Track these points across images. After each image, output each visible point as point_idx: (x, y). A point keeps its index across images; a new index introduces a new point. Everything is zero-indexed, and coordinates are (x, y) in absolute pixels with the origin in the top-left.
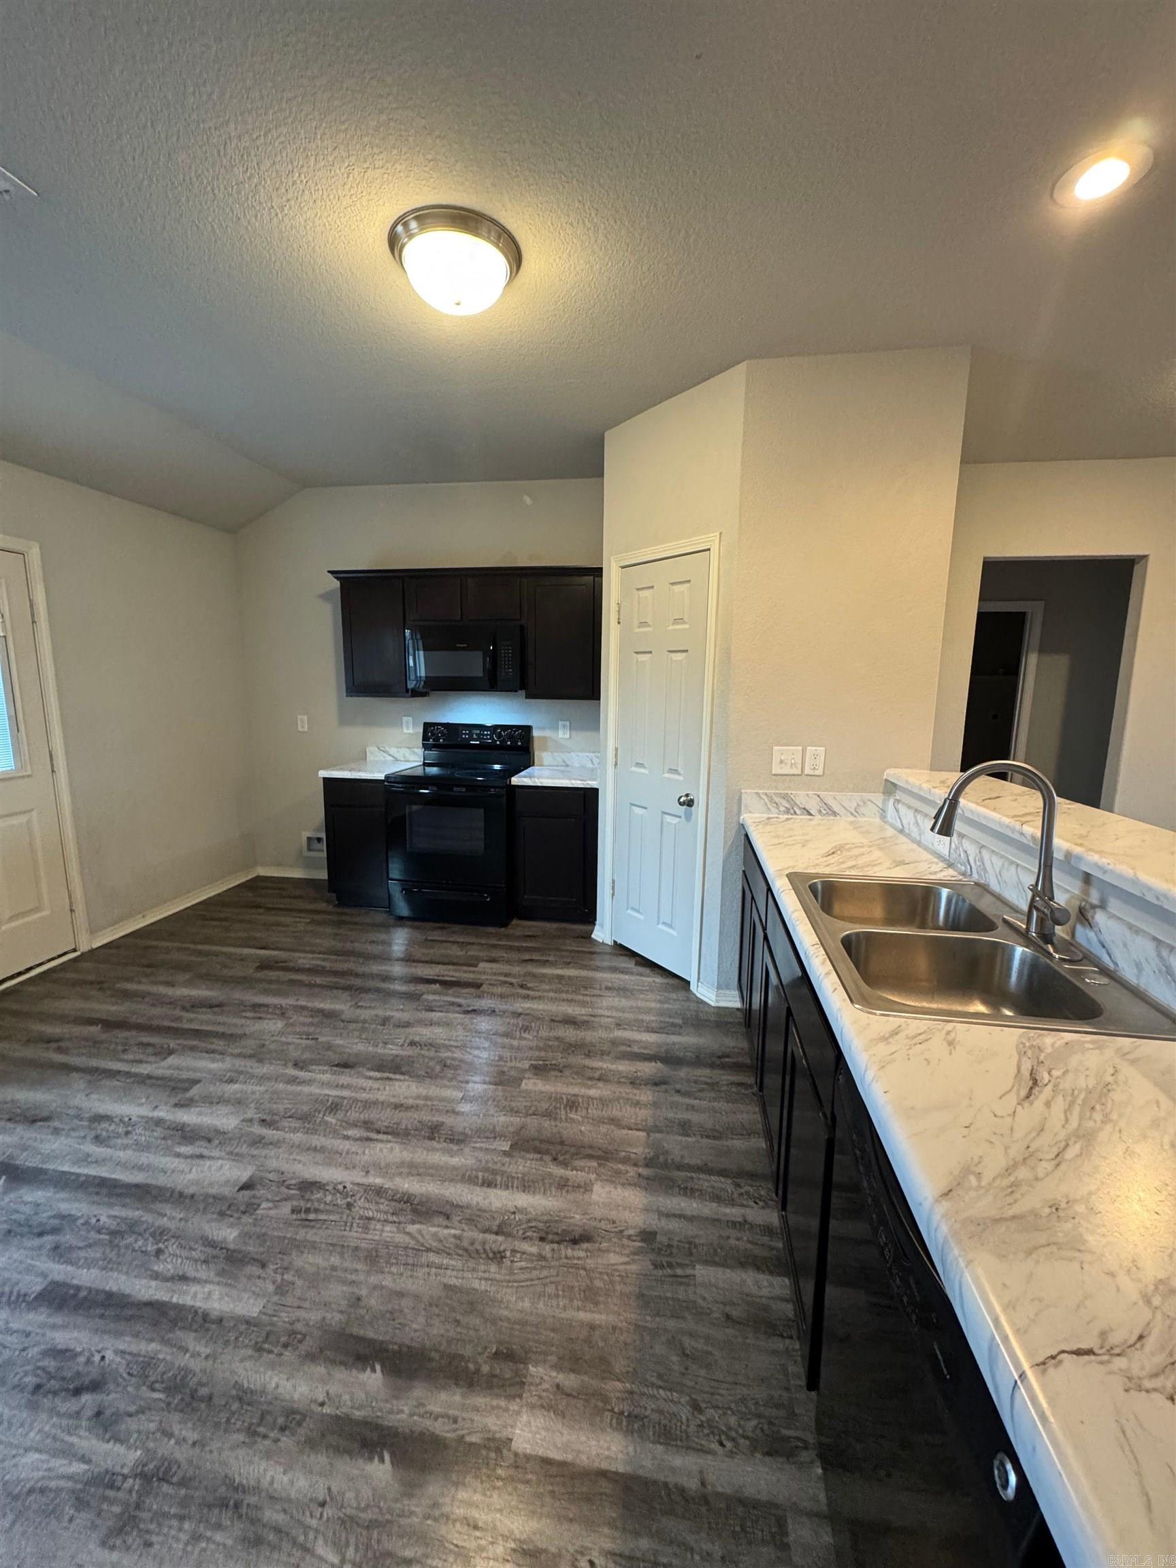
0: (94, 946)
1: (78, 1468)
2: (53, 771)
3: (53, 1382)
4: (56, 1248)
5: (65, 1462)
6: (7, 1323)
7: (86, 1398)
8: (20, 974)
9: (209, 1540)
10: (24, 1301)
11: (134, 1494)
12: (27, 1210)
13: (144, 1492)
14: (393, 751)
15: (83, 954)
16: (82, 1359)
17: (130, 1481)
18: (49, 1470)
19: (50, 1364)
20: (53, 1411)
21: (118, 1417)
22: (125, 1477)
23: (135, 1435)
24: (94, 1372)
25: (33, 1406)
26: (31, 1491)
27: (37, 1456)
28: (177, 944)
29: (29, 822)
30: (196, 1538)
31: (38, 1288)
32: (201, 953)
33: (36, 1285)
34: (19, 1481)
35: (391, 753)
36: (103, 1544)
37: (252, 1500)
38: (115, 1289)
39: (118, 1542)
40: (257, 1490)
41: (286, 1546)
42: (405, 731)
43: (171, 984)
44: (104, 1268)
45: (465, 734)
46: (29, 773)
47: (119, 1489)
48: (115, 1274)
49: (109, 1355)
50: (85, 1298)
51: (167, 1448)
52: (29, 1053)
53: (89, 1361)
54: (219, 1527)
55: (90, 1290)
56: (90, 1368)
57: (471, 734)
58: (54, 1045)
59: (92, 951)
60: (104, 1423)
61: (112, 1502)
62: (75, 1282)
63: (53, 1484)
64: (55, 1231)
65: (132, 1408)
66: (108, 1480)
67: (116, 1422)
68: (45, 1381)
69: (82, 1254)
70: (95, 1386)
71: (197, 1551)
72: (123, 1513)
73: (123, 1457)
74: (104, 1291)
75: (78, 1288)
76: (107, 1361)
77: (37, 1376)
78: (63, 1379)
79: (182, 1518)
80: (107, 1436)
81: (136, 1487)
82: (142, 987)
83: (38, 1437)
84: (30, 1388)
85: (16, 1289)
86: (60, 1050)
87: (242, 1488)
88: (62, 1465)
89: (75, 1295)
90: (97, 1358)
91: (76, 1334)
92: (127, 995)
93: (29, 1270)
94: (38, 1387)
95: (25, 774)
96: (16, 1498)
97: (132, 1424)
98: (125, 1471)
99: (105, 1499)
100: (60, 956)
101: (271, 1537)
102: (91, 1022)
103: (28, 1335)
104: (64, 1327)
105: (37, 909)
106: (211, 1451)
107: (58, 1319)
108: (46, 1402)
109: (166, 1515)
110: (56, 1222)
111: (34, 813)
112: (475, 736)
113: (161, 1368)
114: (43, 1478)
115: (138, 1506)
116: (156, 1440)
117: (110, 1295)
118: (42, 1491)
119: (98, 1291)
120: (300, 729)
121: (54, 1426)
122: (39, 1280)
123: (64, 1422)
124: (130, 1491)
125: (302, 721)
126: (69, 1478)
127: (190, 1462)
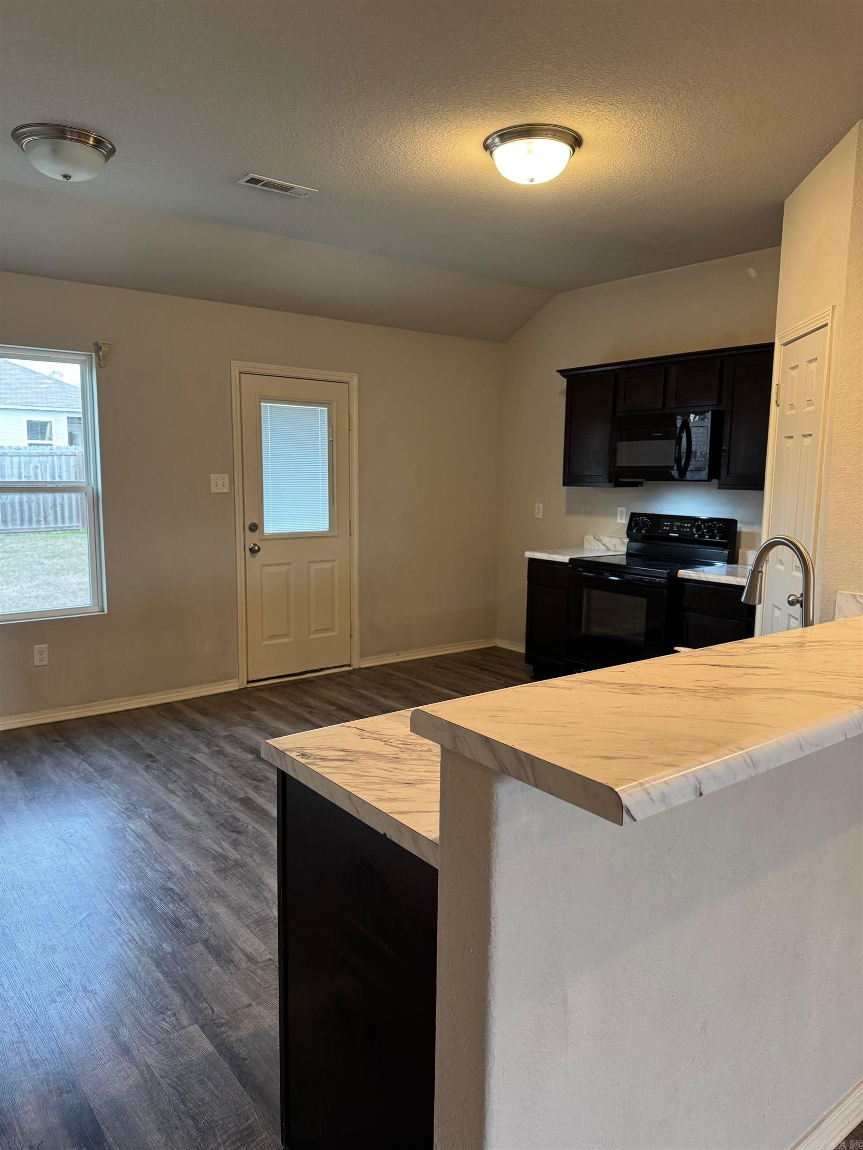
0: (362, 666)
1: (219, 850)
2: (350, 535)
3: (227, 825)
4: (256, 786)
5: (217, 847)
6: (225, 802)
7: (234, 834)
8: (316, 671)
9: (243, 888)
10: (235, 798)
11: (230, 866)
12: (256, 770)
13: (233, 866)
14: (606, 540)
15: (354, 669)
16: (240, 823)
17: (232, 861)
18: (211, 846)
19: (230, 820)
20: (222, 833)
21: (240, 844)
22: (231, 860)
23: (242, 851)
24: (242, 829)
25: (217, 828)
26: (204, 848)
27: (210, 841)
28: (406, 677)
29: (333, 568)
30: (239, 885)
31: (241, 796)
32: (417, 685)
33: (242, 795)
34: (201, 844)
35: (604, 542)
36: (213, 871)
37: (263, 887)
38: (266, 808)
39: (218, 873)
40: (267, 886)
41: (264, 903)
42: (619, 521)
43: (385, 697)
44: (268, 801)
45: (667, 526)
46: (336, 534)
47: (227, 862)
48: (270, 804)
49: (250, 827)
50: (254, 807)
51: (248, 860)
52: (295, 709)
53: (242, 825)
54: (248, 887)
55: (258, 804)
56: (241, 827)
57: (671, 526)
58: (309, 709)
59: (360, 669)
60: (235, 844)
61: (223, 863)
62: (255, 800)
63: (210, 850)
64: (260, 781)
65: (245, 844)
66: (226, 858)
67: (238, 845)
68: (225, 823)
69: (264, 793)
70: (239, 833)
71: (237, 888)
72: (224, 868)
73: (233, 855)
74: (262, 807)
75: (254, 802)
76: (248, 828)
77: (224, 821)
78: (231, 826)
79: (239, 879)
80: (234, 847)
81: (232, 864)
82: (370, 695)
83: (214, 837)
84: (220, 823)
85: (234, 794)
86: (310, 713)
87: (263, 883)
88: (215, 847)
89: (252, 804)
90: (246, 825)
91: (244, 816)
92: (361, 696)
93: (243, 790)
94: (223, 824)
95: (334, 535)
96: (199, 847)
97: (243, 848)
98: (232, 859)
99: (222, 862)
100: (341, 666)
101: (262, 899)
102: (333, 704)
103: (230, 808)
104: (242, 812)
105: (330, 629)
106: (261, 869)
107: (242, 809)
108: (222, 829)
109: (236, 876)
110: (262, 778)
111: (336, 563)
112: (675, 528)
113: (264, 838)
114: (208, 847)
115: (229, 869)
116: (246, 856)
117: (263, 809)
118: (207, 850)
119: (260, 806)
120: (537, 516)
121: (220, 836)
122: (244, 794)
123: (223, 837)
124: (230, 864)
125: (539, 508)
126: (216, 851)
127: (253, 867)
